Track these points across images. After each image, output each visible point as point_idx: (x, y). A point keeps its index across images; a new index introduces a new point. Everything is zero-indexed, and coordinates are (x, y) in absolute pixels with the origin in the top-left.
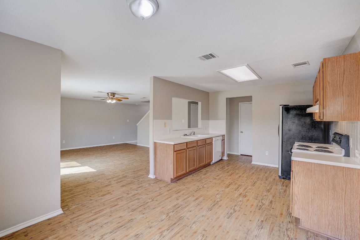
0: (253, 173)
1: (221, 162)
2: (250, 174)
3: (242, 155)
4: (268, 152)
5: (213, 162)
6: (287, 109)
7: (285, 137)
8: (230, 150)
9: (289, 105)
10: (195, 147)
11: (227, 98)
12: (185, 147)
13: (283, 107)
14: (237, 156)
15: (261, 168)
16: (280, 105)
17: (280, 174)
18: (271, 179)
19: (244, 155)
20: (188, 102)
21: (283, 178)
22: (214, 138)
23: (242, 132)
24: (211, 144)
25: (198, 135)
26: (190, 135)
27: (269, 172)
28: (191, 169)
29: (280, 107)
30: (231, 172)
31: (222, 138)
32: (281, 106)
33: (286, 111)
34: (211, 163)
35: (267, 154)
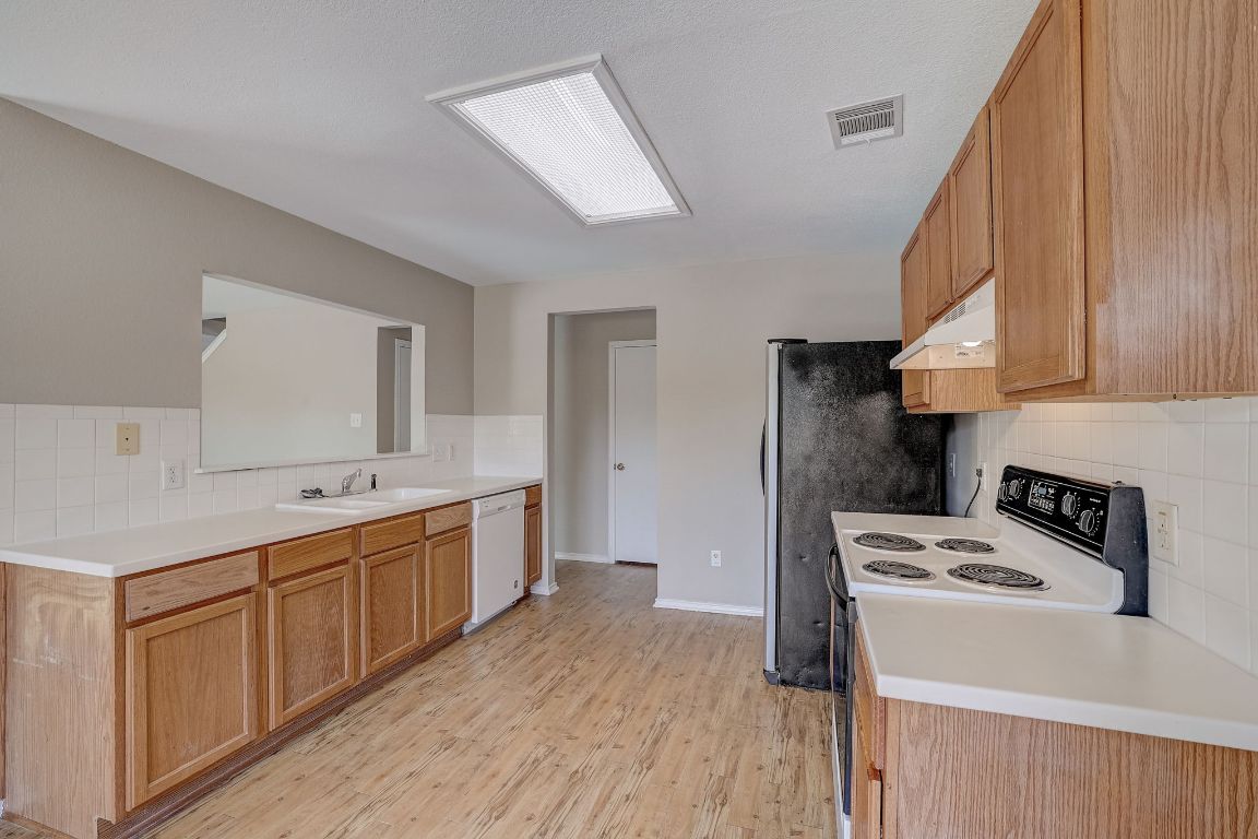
0: (655, 668)
1: (522, 614)
2: (643, 672)
3: (620, 563)
4: (718, 552)
5: (476, 620)
6: (798, 357)
7: (792, 491)
8: (572, 546)
9: (805, 341)
10: (345, 561)
11: (551, 317)
12: (251, 578)
13: (780, 352)
14: (601, 570)
15: (692, 627)
16: (770, 341)
17: (771, 667)
18: (731, 699)
19: (629, 563)
20: (380, 329)
21: (784, 682)
22: (475, 502)
23: (620, 467)
24: (459, 535)
25: (397, 490)
26: (346, 490)
27: (722, 651)
28: (299, 705)
29: (767, 347)
30: (550, 676)
31: (524, 499)
32: (775, 345)
33: (794, 366)
34: (467, 629)
35: (716, 562)
